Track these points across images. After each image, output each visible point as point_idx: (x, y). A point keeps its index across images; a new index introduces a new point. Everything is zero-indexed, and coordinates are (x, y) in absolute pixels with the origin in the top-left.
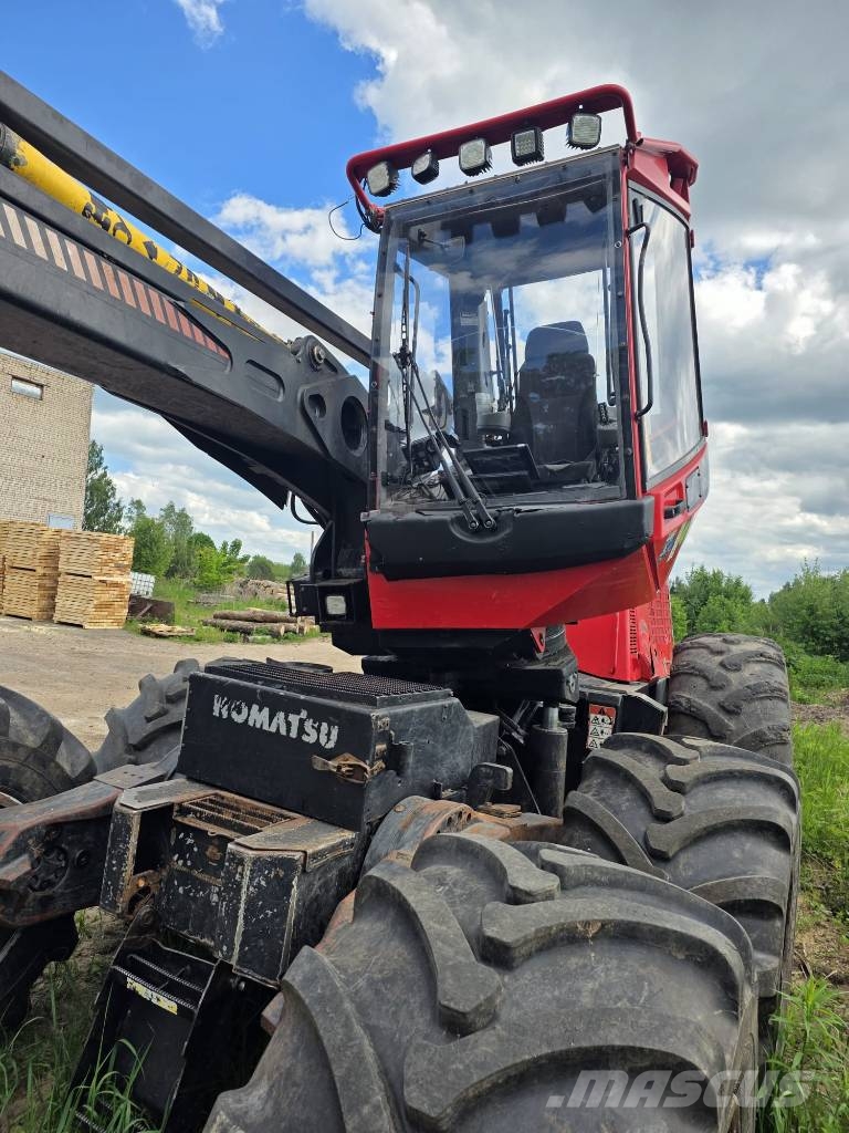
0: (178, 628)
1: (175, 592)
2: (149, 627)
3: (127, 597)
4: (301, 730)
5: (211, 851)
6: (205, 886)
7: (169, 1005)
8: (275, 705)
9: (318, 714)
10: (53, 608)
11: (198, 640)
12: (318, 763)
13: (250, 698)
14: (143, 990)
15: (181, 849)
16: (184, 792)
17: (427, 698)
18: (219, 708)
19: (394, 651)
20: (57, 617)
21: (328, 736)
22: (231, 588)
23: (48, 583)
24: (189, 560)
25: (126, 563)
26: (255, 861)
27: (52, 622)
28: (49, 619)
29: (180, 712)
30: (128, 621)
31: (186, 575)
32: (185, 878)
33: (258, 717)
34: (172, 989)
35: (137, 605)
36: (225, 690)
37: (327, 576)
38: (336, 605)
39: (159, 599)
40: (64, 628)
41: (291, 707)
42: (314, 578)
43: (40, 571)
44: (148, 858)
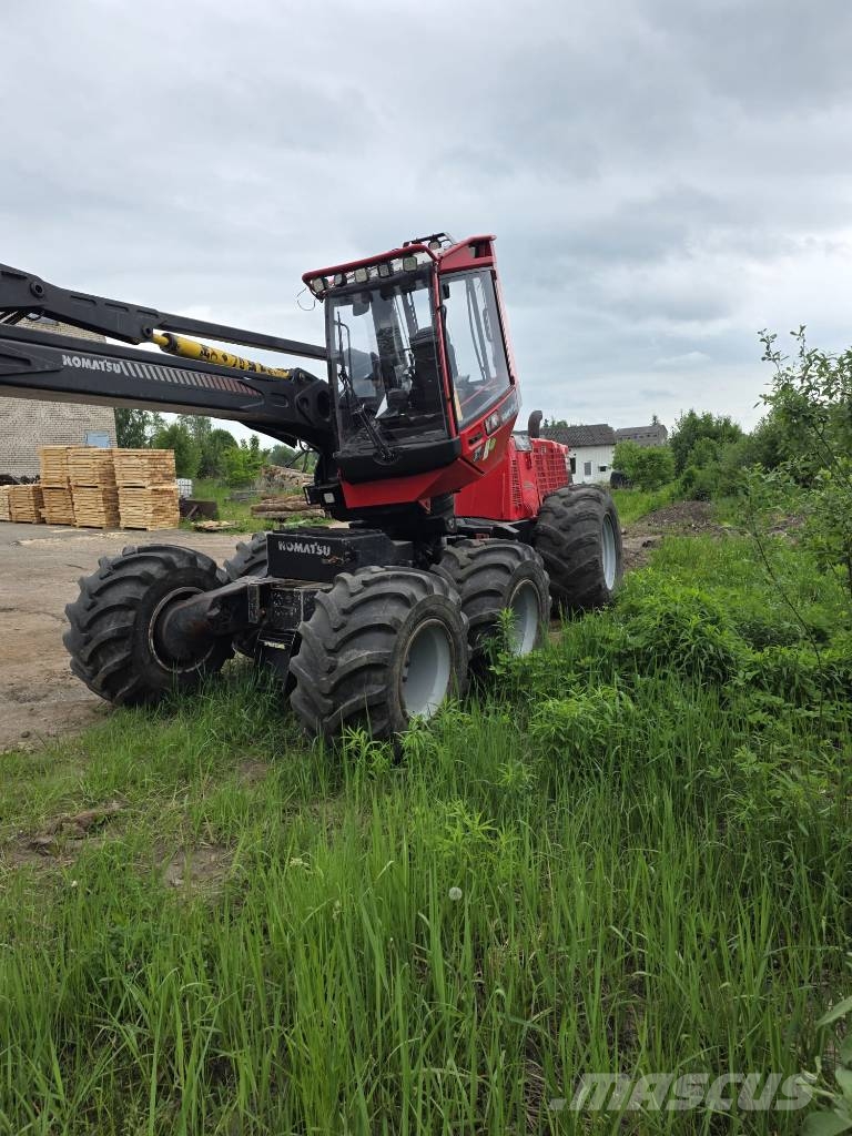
0: (225, 523)
1: (212, 492)
2: (199, 524)
3: (177, 501)
4: (316, 551)
5: (288, 597)
6: (287, 610)
7: (282, 646)
8: (304, 542)
9: (322, 543)
10: (118, 516)
11: (241, 531)
12: (324, 561)
13: (294, 541)
14: (271, 644)
15: (276, 599)
16: (270, 580)
17: (368, 533)
18: (281, 546)
19: (363, 518)
20: (123, 524)
21: (326, 551)
22: (260, 483)
23: (110, 496)
24: (216, 460)
25: (171, 472)
26: (305, 593)
27: (120, 529)
28: (117, 527)
29: (265, 555)
30: (182, 521)
31: (216, 475)
32: (279, 609)
33: (298, 548)
34: (281, 643)
35: (185, 507)
36: (282, 539)
37: (323, 484)
38: (329, 498)
39: (198, 499)
40: (131, 532)
41: (310, 542)
42: (317, 485)
43: (102, 487)
44: (264, 603)
